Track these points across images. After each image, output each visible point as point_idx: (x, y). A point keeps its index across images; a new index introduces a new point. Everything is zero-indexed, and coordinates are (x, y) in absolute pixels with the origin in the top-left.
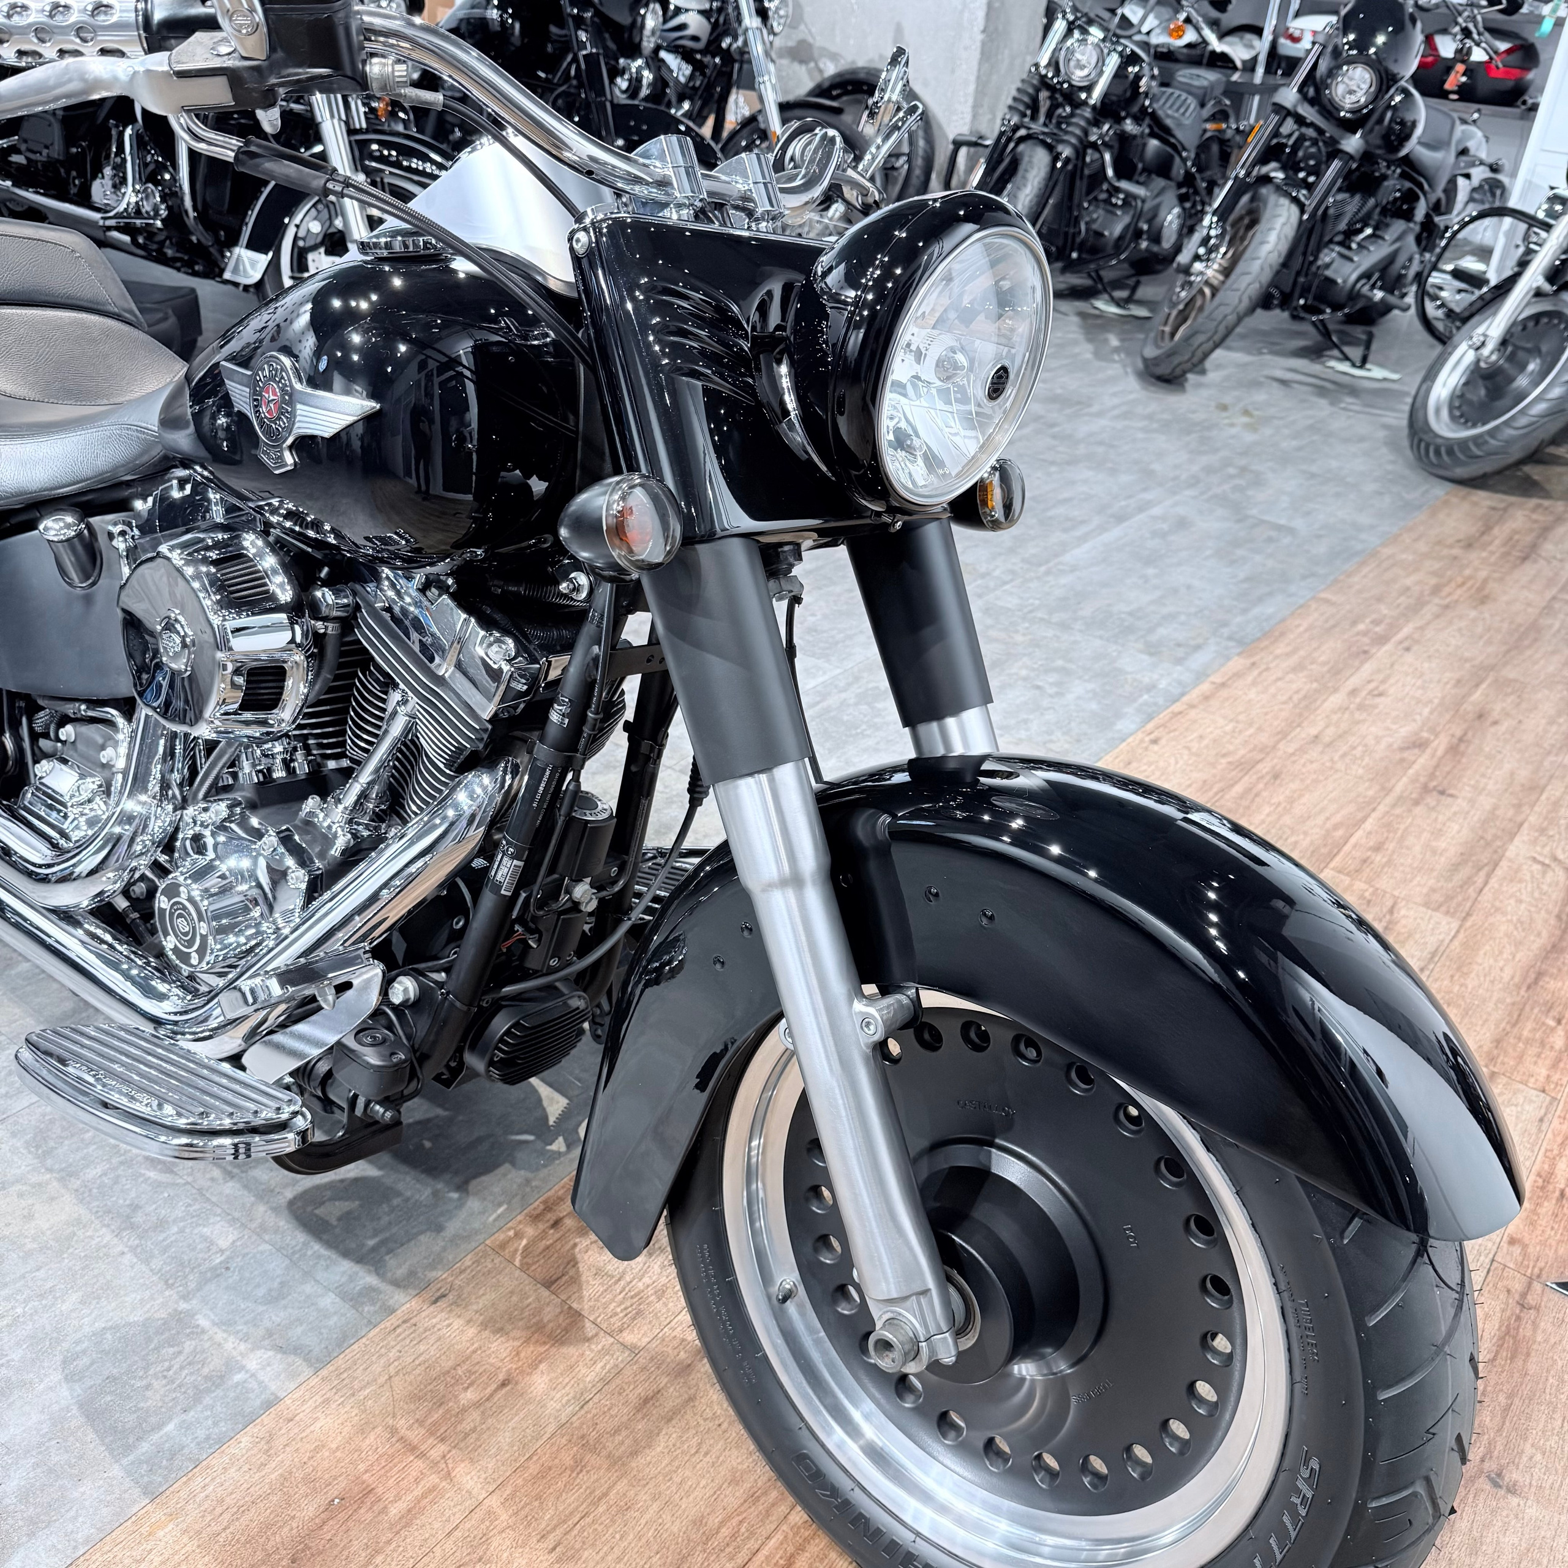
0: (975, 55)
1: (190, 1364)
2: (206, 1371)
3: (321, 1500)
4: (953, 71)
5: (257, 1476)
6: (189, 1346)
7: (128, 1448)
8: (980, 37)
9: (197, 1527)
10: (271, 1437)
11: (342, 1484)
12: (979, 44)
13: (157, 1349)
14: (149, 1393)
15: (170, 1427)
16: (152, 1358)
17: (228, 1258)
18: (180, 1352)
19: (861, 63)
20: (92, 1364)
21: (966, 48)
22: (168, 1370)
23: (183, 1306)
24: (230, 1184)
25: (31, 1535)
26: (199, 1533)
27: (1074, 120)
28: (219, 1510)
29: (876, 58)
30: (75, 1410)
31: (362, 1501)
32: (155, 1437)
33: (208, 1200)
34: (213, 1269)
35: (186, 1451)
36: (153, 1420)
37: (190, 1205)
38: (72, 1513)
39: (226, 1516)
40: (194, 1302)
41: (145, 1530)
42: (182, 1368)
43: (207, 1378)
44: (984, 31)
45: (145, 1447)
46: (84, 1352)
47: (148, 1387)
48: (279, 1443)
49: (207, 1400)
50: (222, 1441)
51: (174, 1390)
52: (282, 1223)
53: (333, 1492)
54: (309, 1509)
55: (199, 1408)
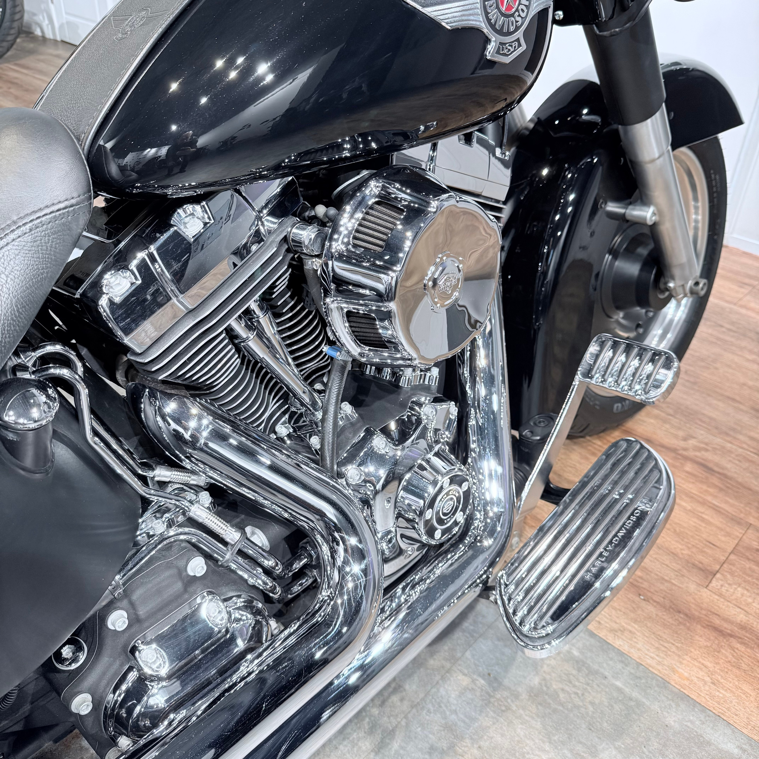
1: (570, 682)
2: (574, 672)
3: (643, 604)
5: (638, 634)
6: (555, 686)
7: (639, 704)
9: (676, 658)
10: (612, 631)
11: (630, 596)
13: (562, 704)
14: (597, 701)
15: (618, 684)
16: (570, 706)
17: (479, 675)
18: (563, 690)
20: (580, 743)
22: (576, 694)
23: (524, 696)
24: (407, 687)
25: (709, 743)
26: (679, 656)
28: (663, 649)
30: (618, 744)
31: (638, 587)
32: (627, 690)
33: (423, 699)
34: (490, 684)
35: (632, 671)
36: (615, 694)
37: (429, 711)
38: (689, 724)
39: (666, 645)
40: (520, 690)
41: (687, 683)
42: (574, 686)
43: (579, 670)
45: (635, 694)
46: (571, 751)
47: (592, 703)
48: (616, 626)
49: (596, 667)
50: (621, 653)
51: (592, 687)
52: (446, 648)
53: (637, 599)
54: (650, 609)
55: (602, 670)
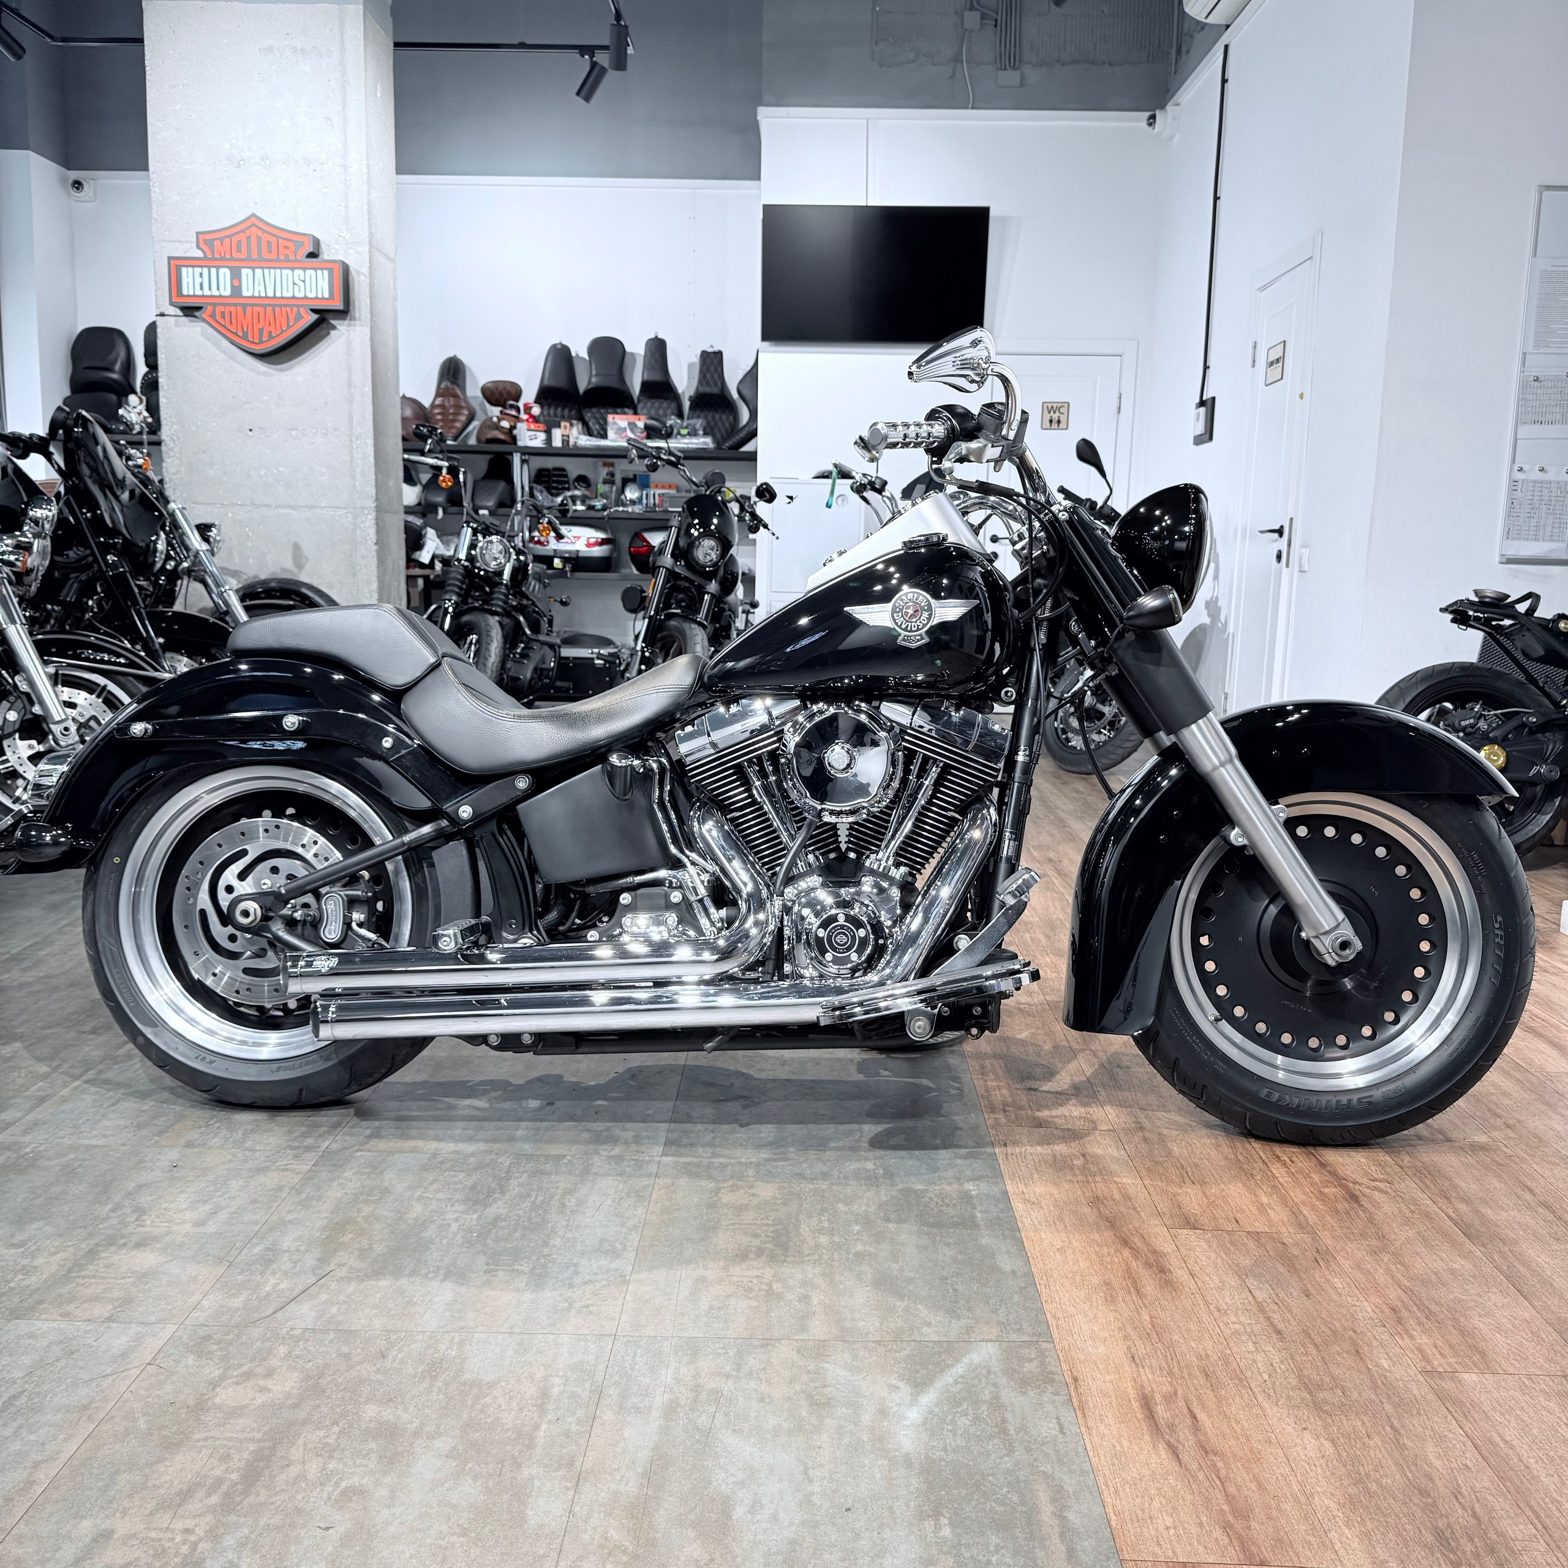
0: (374, 562)
2: (955, 1197)
3: (1084, 1206)
4: (354, 575)
5: (1046, 1211)
6: (930, 1195)
8: (375, 548)
10: (1026, 1200)
11: (1082, 1200)
12: (375, 553)
13: (918, 1201)
14: (946, 1212)
15: (978, 1215)
16: (922, 1204)
17: (884, 1169)
18: (931, 1198)
19: (263, 576)
20: (899, 1216)
21: (363, 557)
22: (938, 1204)
23: (898, 1188)
27: (495, 596)
29: (279, 571)
31: (1100, 1201)
32: (979, 1219)
34: (885, 1174)
35: (1000, 1216)
36: (966, 1216)
37: (825, 1164)
40: (901, 1185)
42: (942, 1201)
43: (960, 1198)
44: (376, 544)
46: (887, 1215)
47: (941, 1211)
48: (1033, 1201)
49: (976, 1203)
50: (1009, 1208)
51: (955, 1207)
53: (1084, 1203)
54: (1085, 1210)
55: (978, 1206)
